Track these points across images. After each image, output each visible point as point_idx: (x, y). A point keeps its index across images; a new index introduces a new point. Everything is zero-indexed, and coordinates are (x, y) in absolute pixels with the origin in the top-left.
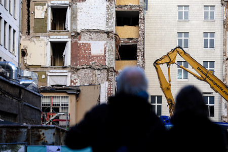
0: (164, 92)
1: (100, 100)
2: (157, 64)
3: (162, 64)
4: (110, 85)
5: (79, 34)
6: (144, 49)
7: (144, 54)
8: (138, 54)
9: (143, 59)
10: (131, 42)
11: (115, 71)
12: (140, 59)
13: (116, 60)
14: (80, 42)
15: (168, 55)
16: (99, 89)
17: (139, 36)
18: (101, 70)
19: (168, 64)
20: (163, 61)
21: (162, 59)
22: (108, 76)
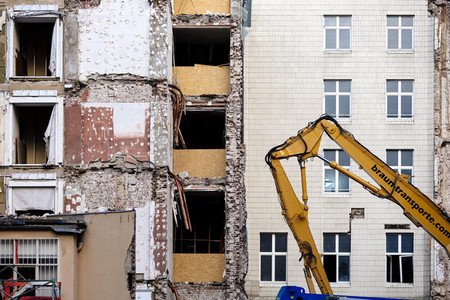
0: (290, 225)
1: (134, 247)
2: (274, 158)
3: (287, 158)
4: (161, 209)
5: (82, 86)
6: (242, 121)
7: (242, 133)
8: (228, 134)
9: (241, 146)
10: (210, 104)
11: (172, 176)
12: (232, 144)
13: (176, 147)
14: (86, 105)
15: (300, 136)
16: (132, 221)
17: (230, 89)
18: (138, 173)
19: (301, 158)
20: (289, 150)
21: (285, 145)
22: (155, 187)
